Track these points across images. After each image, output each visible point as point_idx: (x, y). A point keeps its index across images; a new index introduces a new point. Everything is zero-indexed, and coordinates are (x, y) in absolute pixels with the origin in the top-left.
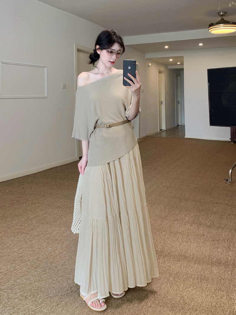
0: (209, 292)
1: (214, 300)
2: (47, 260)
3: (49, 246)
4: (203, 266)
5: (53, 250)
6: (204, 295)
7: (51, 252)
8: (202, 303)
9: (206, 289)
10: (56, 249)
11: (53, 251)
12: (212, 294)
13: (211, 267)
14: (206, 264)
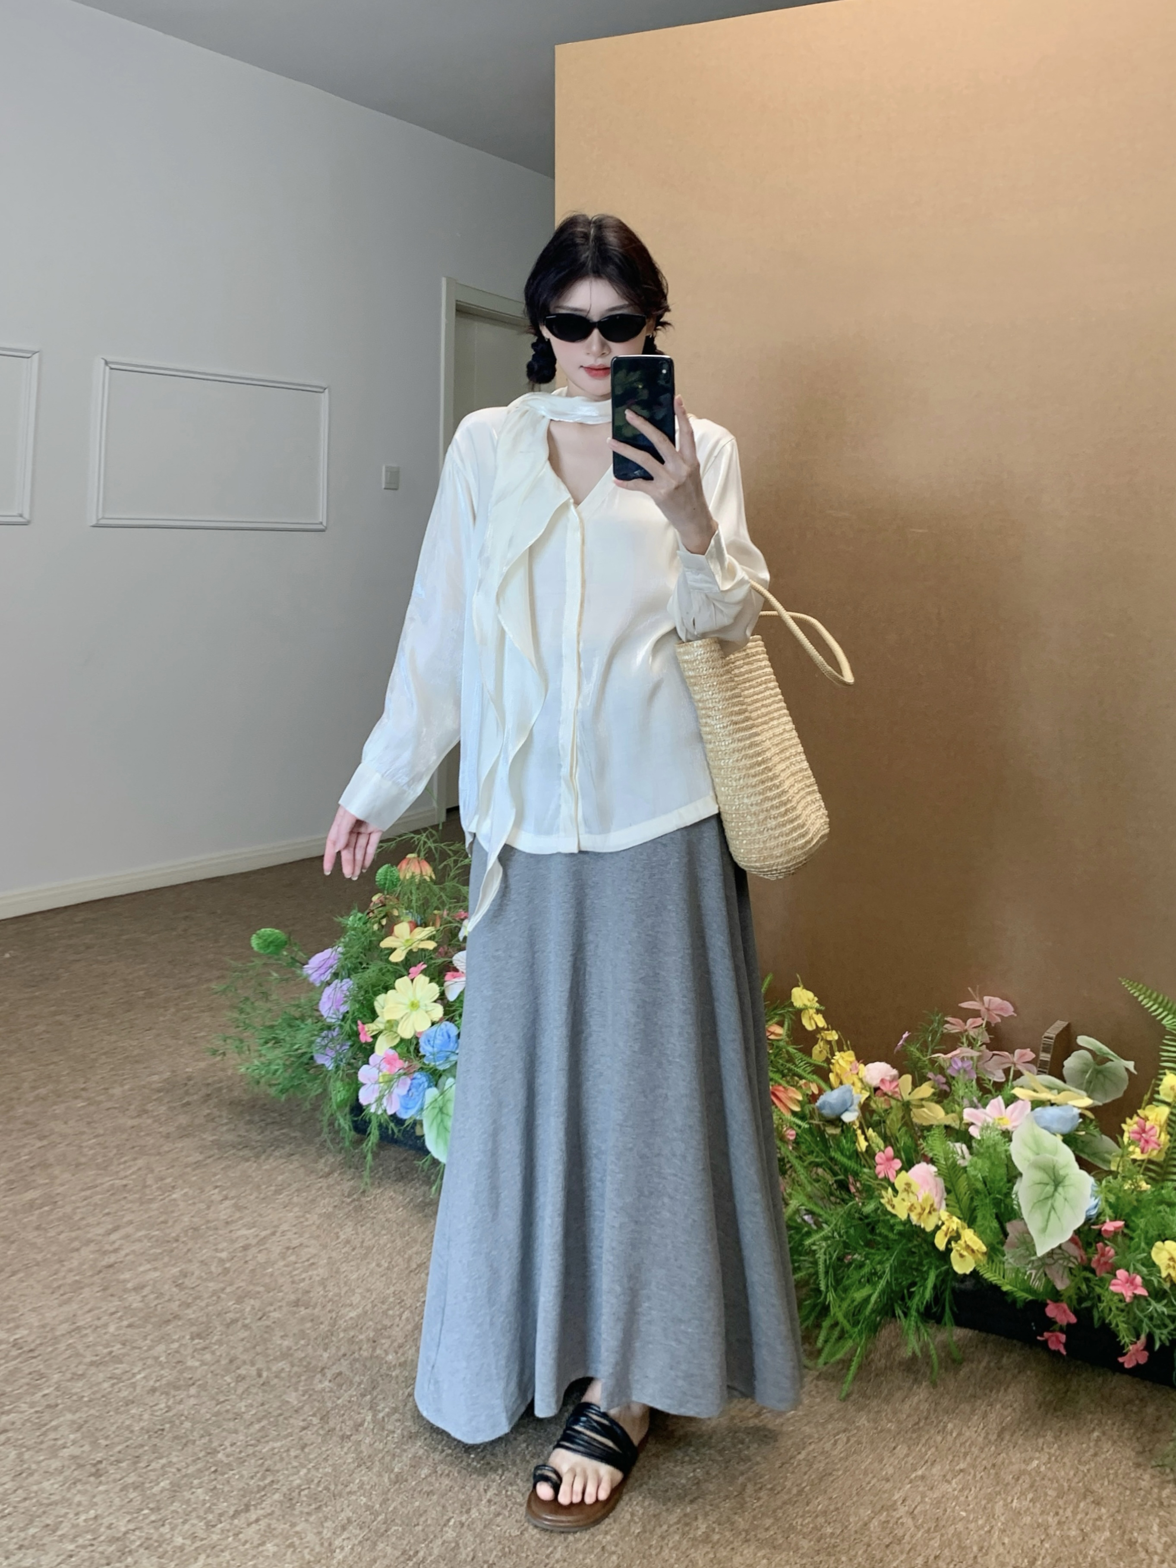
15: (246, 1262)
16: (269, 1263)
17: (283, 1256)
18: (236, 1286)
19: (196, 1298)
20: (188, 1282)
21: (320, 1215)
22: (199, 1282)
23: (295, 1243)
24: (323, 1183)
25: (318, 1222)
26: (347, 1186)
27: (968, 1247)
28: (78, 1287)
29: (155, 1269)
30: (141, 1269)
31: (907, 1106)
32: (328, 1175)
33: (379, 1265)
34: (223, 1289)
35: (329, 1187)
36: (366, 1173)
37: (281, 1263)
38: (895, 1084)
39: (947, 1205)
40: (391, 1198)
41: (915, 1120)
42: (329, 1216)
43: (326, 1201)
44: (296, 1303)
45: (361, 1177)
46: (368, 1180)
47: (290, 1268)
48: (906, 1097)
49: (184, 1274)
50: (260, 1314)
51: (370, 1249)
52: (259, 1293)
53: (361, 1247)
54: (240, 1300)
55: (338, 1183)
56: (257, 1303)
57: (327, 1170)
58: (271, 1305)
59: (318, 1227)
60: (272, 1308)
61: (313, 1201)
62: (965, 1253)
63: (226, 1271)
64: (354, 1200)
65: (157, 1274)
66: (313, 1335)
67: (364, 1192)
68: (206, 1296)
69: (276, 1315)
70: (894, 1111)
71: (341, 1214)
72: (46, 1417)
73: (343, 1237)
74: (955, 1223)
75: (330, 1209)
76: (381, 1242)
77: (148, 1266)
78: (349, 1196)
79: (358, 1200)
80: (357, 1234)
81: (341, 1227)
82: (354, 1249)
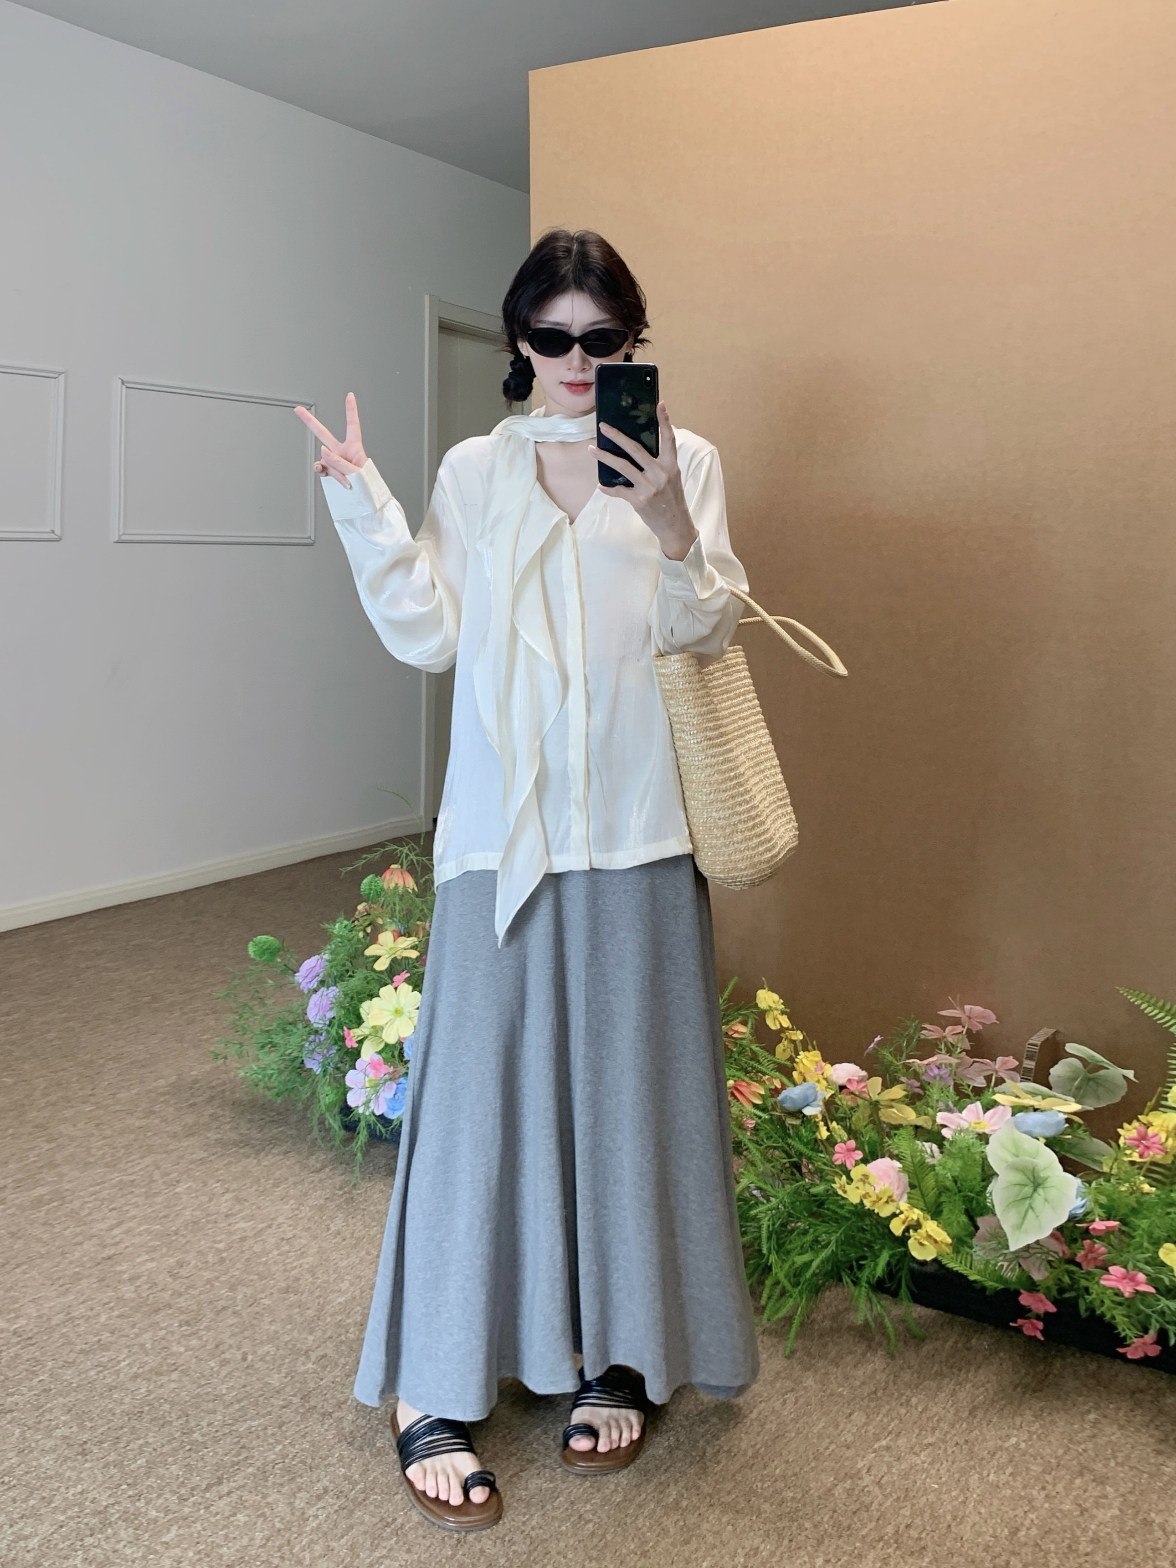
15: (243, 1252)
16: (265, 1252)
17: (277, 1246)
18: (230, 1274)
19: (189, 1287)
20: (184, 1272)
21: (312, 1207)
22: (194, 1271)
23: (289, 1235)
24: (316, 1177)
25: (309, 1215)
26: (338, 1180)
27: (929, 1237)
28: (77, 1278)
29: (152, 1260)
30: (139, 1260)
31: (875, 1106)
32: (319, 1171)
33: (368, 1253)
34: (217, 1278)
35: (320, 1181)
36: (357, 1169)
37: (276, 1252)
38: (863, 1084)
39: (909, 1198)
40: (381, 1191)
41: (883, 1119)
42: (321, 1208)
43: (318, 1193)
44: (287, 1291)
45: (352, 1172)
46: (358, 1174)
47: (283, 1257)
48: (875, 1097)
49: (181, 1264)
50: (251, 1301)
51: (359, 1240)
52: (252, 1280)
53: (352, 1237)
54: (232, 1288)
55: (330, 1178)
56: (249, 1291)
57: (319, 1165)
58: (263, 1292)
59: (309, 1220)
60: (263, 1296)
61: (306, 1194)
62: (925, 1242)
63: (223, 1260)
64: (345, 1193)
65: (154, 1264)
66: (299, 1319)
67: (355, 1185)
68: (200, 1284)
69: (267, 1302)
70: (861, 1109)
71: (331, 1205)
72: (42, 1400)
73: (333, 1228)
74: (916, 1214)
75: (322, 1201)
76: (371, 1233)
77: (146, 1257)
78: (340, 1189)
79: (350, 1192)
80: (348, 1225)
81: (332, 1219)
82: (344, 1240)
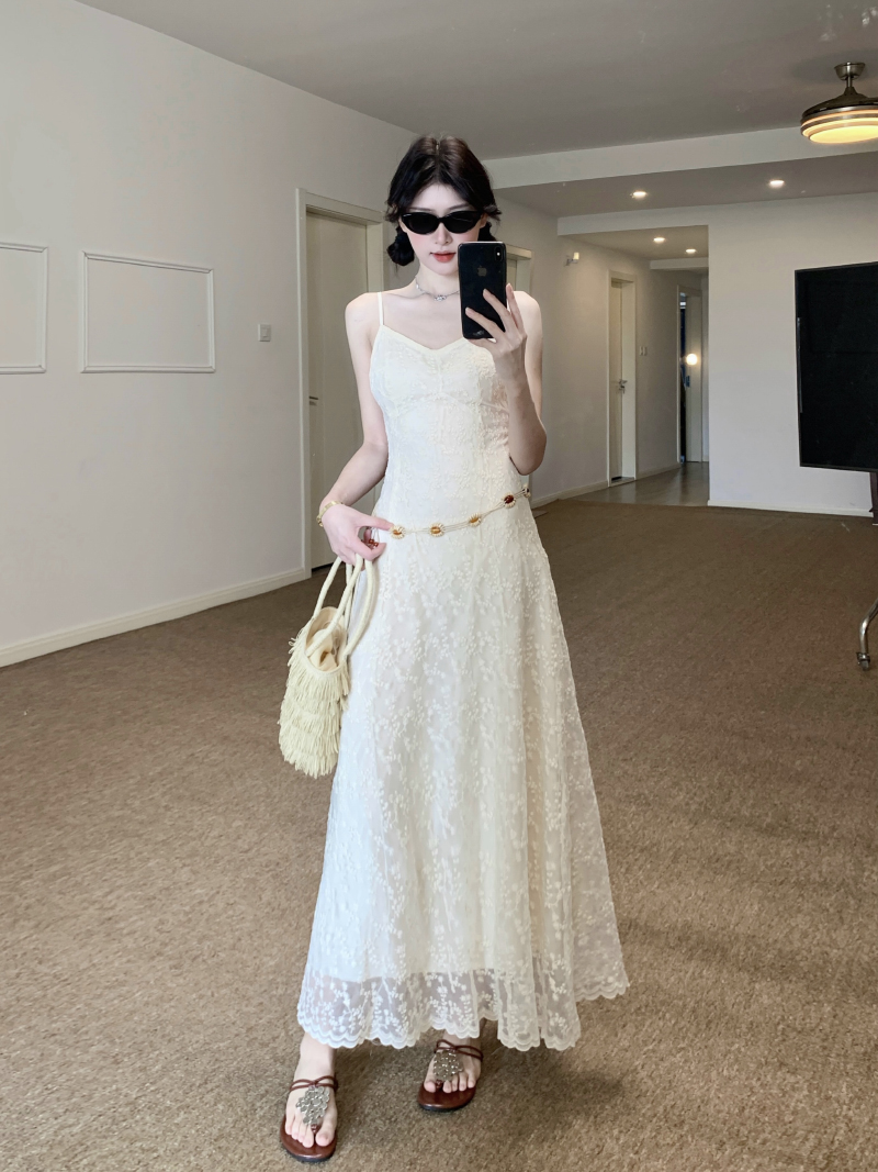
0: (736, 1067)
1: (753, 1099)
2: (187, 930)
3: (196, 880)
4: (721, 972)
5: (207, 894)
6: (714, 1074)
7: (201, 903)
8: (706, 1102)
9: (726, 1056)
10: (218, 893)
11: (206, 899)
12: (747, 1079)
13: (752, 981)
14: (735, 969)
